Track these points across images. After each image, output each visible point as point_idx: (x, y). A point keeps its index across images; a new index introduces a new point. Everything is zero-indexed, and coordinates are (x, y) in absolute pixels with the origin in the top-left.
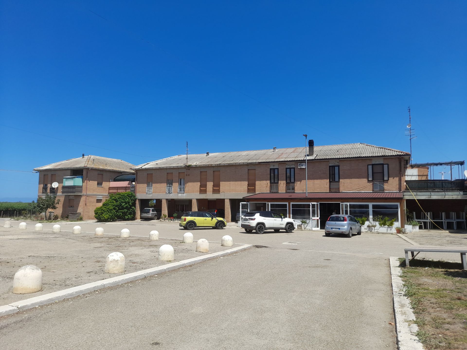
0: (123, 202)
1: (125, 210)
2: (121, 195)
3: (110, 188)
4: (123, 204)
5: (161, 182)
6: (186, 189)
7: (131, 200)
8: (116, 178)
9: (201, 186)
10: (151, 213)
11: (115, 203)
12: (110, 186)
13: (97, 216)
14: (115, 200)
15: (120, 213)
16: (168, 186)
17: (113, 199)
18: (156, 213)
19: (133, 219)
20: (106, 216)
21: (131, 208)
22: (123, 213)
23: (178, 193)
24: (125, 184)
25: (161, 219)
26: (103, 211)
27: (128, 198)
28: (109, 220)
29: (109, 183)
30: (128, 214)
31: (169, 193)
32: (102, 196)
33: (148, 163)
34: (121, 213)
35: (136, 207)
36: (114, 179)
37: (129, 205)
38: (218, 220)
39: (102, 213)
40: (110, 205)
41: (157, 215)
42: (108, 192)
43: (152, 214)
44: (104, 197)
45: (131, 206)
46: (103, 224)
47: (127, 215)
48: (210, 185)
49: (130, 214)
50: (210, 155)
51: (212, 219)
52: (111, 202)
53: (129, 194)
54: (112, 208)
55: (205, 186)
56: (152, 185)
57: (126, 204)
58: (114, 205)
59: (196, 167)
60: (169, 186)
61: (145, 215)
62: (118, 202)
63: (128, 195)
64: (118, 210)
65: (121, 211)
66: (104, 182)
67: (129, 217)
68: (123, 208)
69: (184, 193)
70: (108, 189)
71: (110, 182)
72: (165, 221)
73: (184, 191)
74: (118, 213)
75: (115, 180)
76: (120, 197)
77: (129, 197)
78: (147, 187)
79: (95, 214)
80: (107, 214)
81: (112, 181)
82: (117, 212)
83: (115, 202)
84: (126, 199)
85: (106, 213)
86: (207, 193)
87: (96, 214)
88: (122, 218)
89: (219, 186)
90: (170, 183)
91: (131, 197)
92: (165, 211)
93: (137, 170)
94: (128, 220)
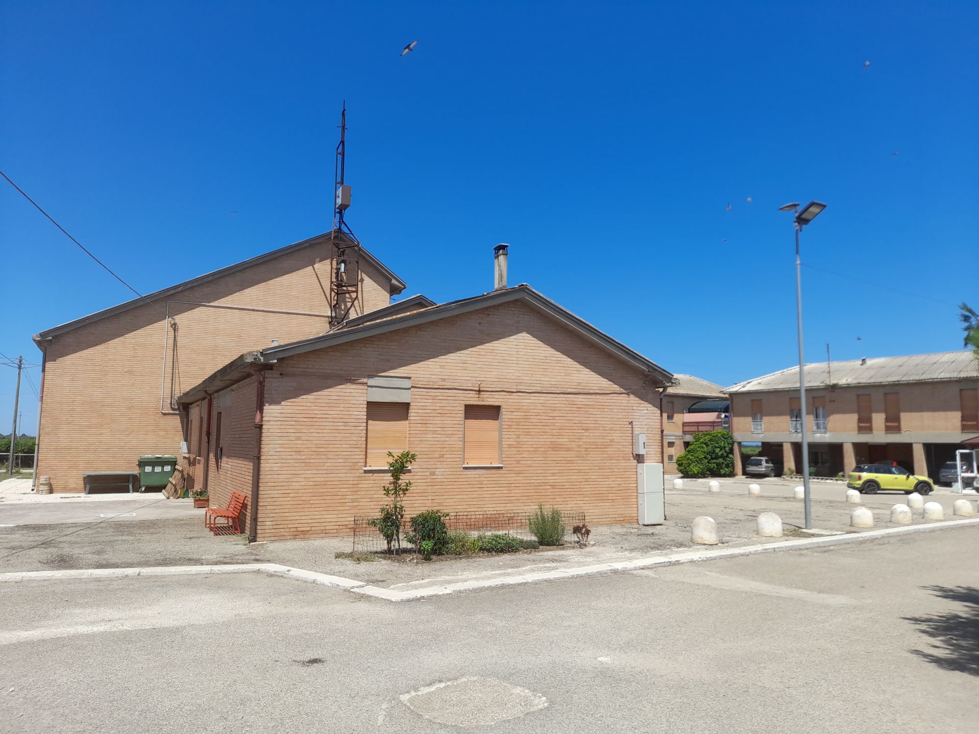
0: (716, 447)
1: (720, 459)
2: (712, 435)
3: (685, 424)
4: (717, 450)
5: (779, 414)
6: (830, 425)
7: (728, 444)
8: (691, 406)
9: (860, 420)
10: (764, 467)
11: (706, 449)
12: (685, 421)
13: (682, 468)
14: (705, 444)
15: (713, 465)
16: (792, 419)
17: (702, 443)
18: (772, 465)
19: (732, 475)
20: (695, 469)
21: (727, 456)
22: (718, 464)
23: (814, 432)
24: (711, 417)
25: (785, 477)
26: (690, 462)
27: (723, 440)
28: (699, 475)
29: (682, 415)
30: (724, 466)
31: (796, 431)
32: (674, 437)
33: (749, 381)
34: (715, 464)
35: (735, 455)
36: (689, 408)
37: (725, 451)
38: (918, 480)
39: (689, 464)
40: (699, 452)
41: (773, 468)
42: (681, 430)
43: (766, 467)
44: (677, 438)
45: (728, 455)
46: (693, 481)
47: (722, 468)
48: (878, 419)
49: (727, 466)
50: (869, 362)
51: (908, 477)
52: (699, 447)
53: (724, 434)
54: (703, 457)
55: (869, 420)
56: (761, 419)
57: (721, 450)
58: (704, 452)
59: (848, 388)
60: (796, 421)
61: (752, 469)
62: (710, 447)
63: (722, 436)
64: (710, 460)
65: (715, 461)
66: (675, 415)
67: (726, 471)
68: (717, 458)
69: (825, 433)
70: (682, 426)
71: (684, 413)
72: (793, 479)
73: (825, 428)
74: (710, 465)
75: (691, 411)
76: (712, 439)
77: (725, 439)
78: (753, 422)
79: (677, 466)
80: (696, 465)
81: (686, 413)
82: (708, 462)
83: (705, 446)
84: (721, 442)
85: (694, 464)
86: (874, 432)
87: (680, 465)
88: (715, 473)
89: (898, 420)
90: (796, 415)
91: (727, 438)
92: (789, 462)
93: (732, 395)
94: (724, 476)
